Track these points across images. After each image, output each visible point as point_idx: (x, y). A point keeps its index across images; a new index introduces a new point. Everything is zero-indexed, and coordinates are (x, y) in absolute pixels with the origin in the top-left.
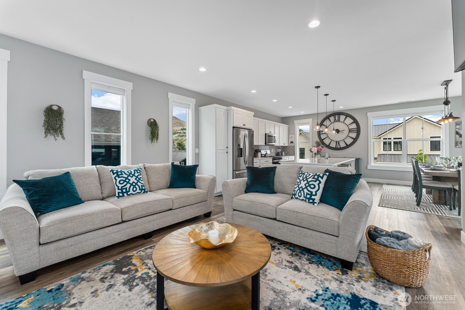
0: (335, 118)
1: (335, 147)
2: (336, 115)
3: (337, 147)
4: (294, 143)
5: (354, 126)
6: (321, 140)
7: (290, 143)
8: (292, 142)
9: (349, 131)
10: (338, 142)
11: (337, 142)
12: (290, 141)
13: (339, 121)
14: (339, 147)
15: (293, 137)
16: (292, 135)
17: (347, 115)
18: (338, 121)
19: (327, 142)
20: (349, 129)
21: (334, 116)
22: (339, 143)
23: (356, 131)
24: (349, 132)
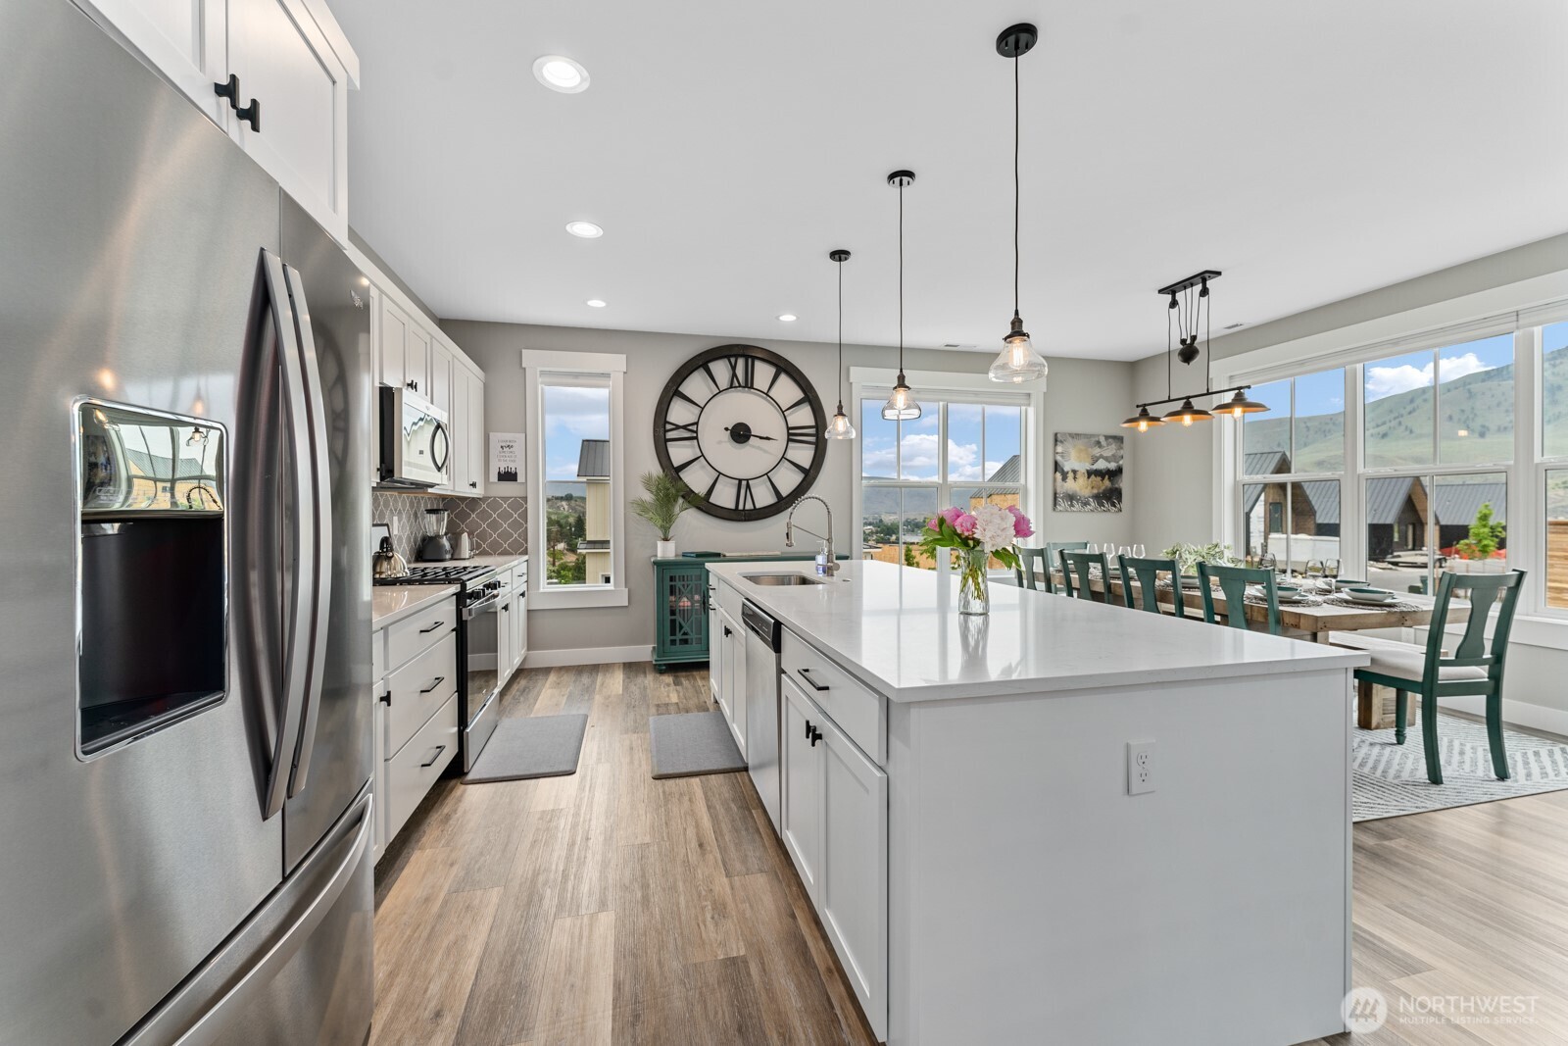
0: (734, 368)
1: (733, 507)
2: (737, 356)
3: (741, 507)
4: (521, 478)
5: (804, 417)
6: (673, 472)
7: (494, 477)
8: (508, 476)
9: (789, 434)
10: (743, 485)
11: (740, 481)
12: (498, 465)
13: (752, 387)
14: (749, 506)
15: (518, 448)
16: (508, 436)
17: (783, 367)
18: (746, 386)
19: (696, 480)
20: (789, 429)
21: (728, 357)
22: (748, 486)
23: (813, 439)
24: (789, 440)
